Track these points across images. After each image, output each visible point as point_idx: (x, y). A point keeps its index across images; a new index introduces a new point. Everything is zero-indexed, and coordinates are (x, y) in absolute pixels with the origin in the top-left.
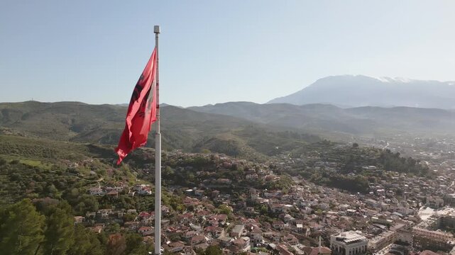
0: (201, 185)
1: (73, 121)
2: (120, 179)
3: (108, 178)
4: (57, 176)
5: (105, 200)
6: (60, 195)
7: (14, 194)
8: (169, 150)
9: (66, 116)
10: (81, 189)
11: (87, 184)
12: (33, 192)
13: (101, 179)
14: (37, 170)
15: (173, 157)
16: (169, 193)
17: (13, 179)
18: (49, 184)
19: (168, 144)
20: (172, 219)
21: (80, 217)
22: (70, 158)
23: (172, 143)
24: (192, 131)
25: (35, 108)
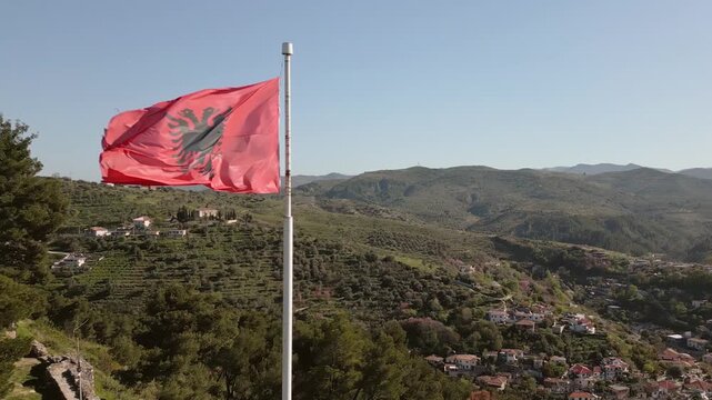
0: (702, 328)
1: (474, 197)
2: (540, 299)
3: (520, 296)
4: (442, 285)
5: (514, 334)
6: (445, 315)
7: (385, 307)
8: (636, 254)
9: (462, 190)
10: (476, 310)
11: (486, 303)
12: (409, 307)
13: (508, 297)
14: (416, 274)
15: (642, 268)
16: (629, 337)
17: (386, 284)
18: (431, 297)
19: (636, 242)
20: (635, 387)
21: (474, 356)
22: (465, 258)
23: (643, 241)
24: (688, 217)
25: (422, 178)
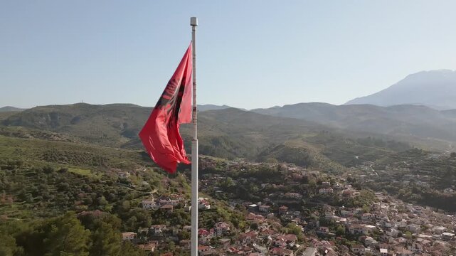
0: (267, 199)
1: (125, 125)
2: (176, 191)
3: (162, 189)
4: (107, 186)
5: (159, 215)
6: (110, 207)
7: (62, 206)
8: (230, 159)
9: (117, 120)
10: (133, 202)
11: (139, 196)
12: (82, 204)
13: (155, 191)
14: (87, 180)
15: (234, 167)
16: (230, 208)
17: (61, 189)
18: (98, 196)
19: (229, 151)
20: (233, 238)
21: (132, 233)
22: (121, 167)
23: (233, 151)
24: (257, 136)
25: (85, 111)
